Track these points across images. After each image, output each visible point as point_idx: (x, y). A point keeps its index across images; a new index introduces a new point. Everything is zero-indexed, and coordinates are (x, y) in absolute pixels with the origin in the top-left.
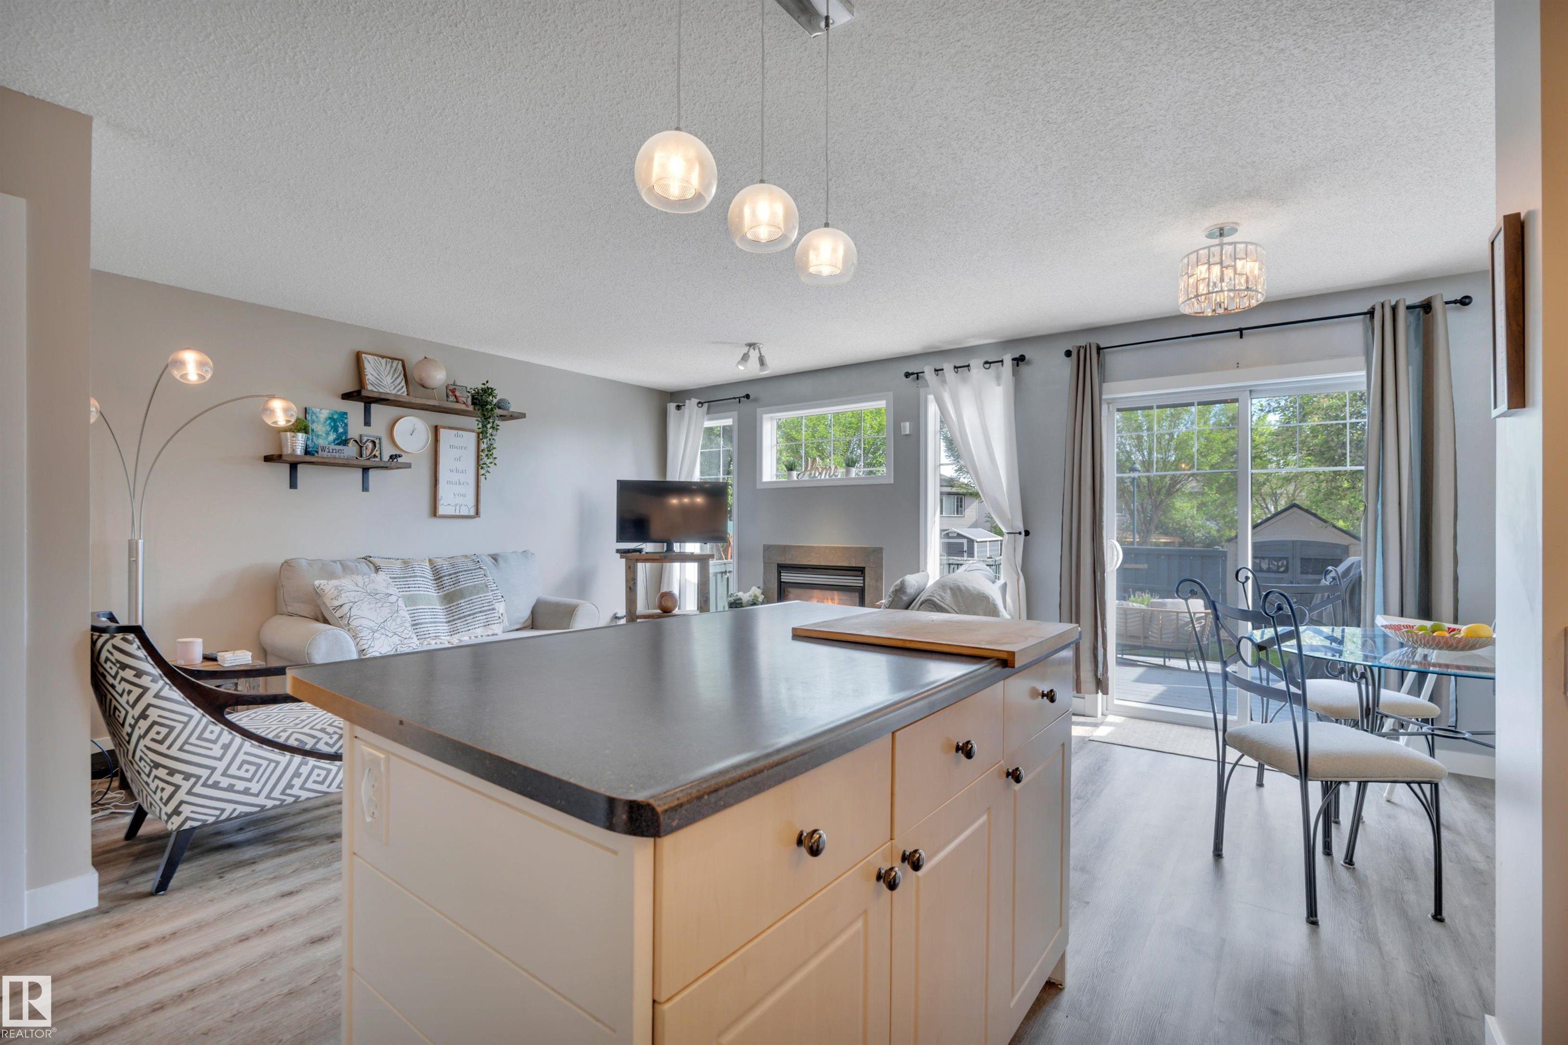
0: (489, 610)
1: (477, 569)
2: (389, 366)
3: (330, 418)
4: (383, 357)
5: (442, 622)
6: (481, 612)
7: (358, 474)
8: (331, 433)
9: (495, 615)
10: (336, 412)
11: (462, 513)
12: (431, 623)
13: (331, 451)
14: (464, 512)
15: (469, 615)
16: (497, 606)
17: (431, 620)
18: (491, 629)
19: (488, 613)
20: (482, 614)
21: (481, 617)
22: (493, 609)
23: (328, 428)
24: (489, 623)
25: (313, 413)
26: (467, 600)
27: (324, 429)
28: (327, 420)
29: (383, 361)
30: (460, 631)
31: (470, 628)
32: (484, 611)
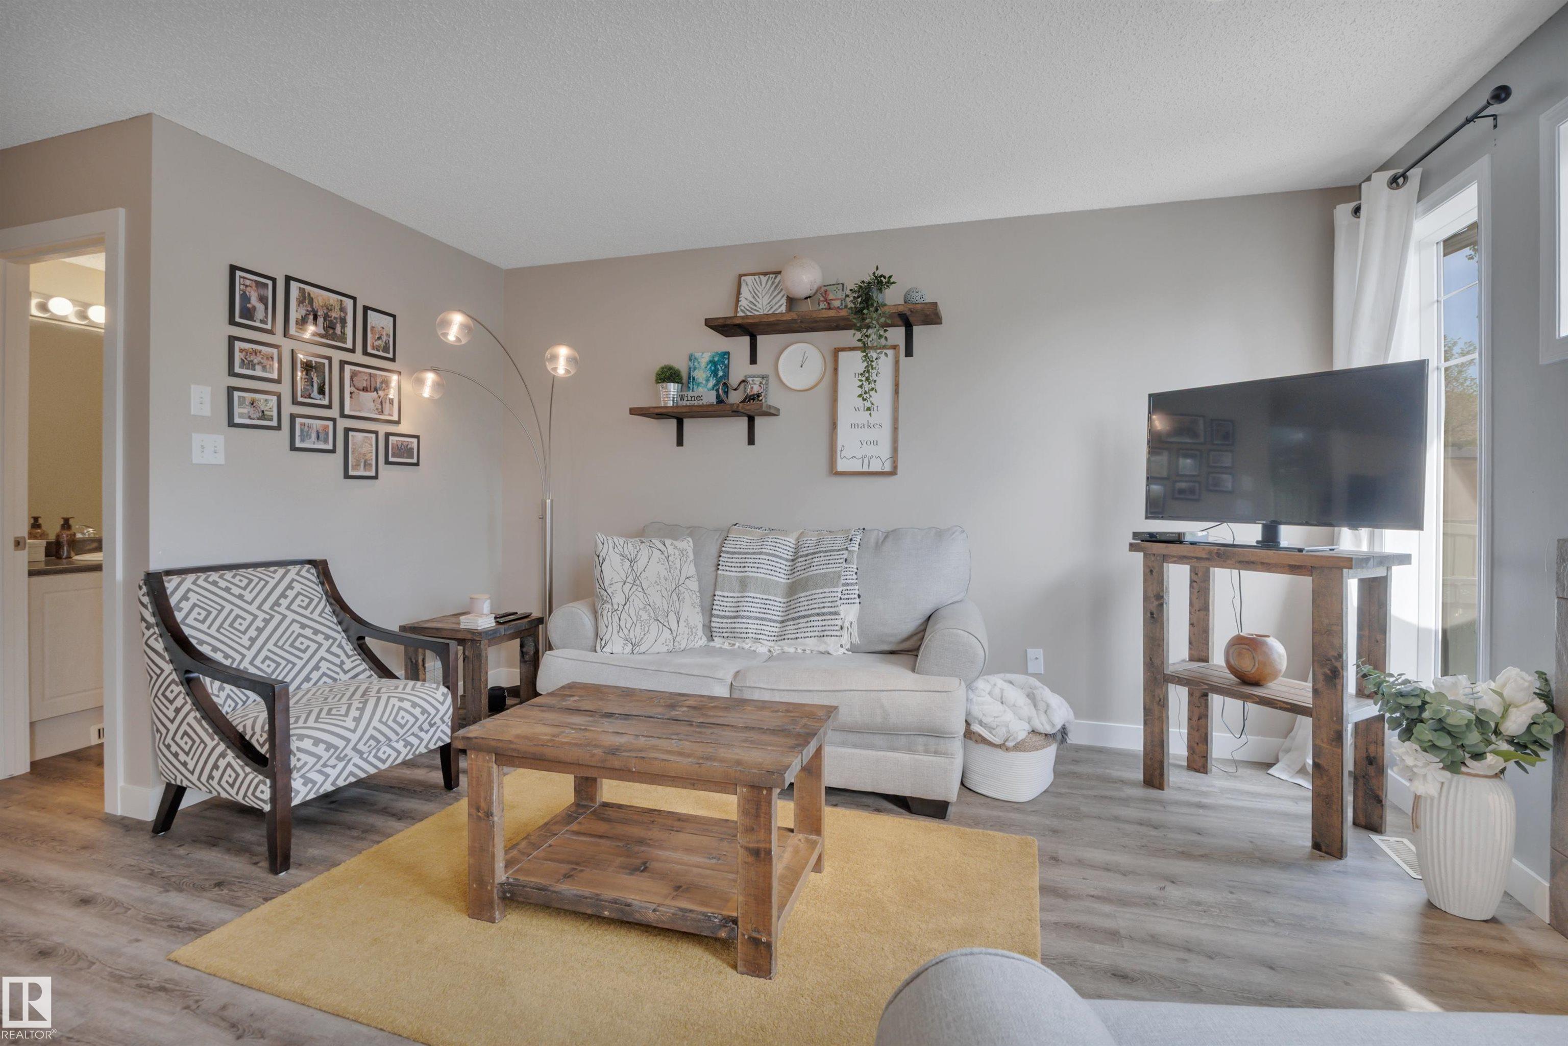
0: (831, 613)
1: (842, 550)
2: (770, 283)
3: (711, 362)
4: (765, 274)
5: (774, 621)
6: (818, 615)
7: (743, 422)
8: (711, 379)
9: (836, 622)
10: (717, 353)
11: (872, 469)
12: (757, 618)
13: (690, 399)
14: (876, 467)
15: (804, 617)
16: (842, 609)
17: (758, 615)
18: (825, 643)
19: (828, 617)
20: (820, 618)
21: (817, 622)
22: (836, 613)
23: (709, 373)
24: (825, 633)
25: (695, 358)
26: (808, 593)
27: (704, 376)
28: (708, 365)
29: (764, 279)
30: (786, 637)
31: (798, 635)
32: (823, 614)
